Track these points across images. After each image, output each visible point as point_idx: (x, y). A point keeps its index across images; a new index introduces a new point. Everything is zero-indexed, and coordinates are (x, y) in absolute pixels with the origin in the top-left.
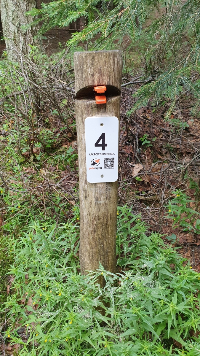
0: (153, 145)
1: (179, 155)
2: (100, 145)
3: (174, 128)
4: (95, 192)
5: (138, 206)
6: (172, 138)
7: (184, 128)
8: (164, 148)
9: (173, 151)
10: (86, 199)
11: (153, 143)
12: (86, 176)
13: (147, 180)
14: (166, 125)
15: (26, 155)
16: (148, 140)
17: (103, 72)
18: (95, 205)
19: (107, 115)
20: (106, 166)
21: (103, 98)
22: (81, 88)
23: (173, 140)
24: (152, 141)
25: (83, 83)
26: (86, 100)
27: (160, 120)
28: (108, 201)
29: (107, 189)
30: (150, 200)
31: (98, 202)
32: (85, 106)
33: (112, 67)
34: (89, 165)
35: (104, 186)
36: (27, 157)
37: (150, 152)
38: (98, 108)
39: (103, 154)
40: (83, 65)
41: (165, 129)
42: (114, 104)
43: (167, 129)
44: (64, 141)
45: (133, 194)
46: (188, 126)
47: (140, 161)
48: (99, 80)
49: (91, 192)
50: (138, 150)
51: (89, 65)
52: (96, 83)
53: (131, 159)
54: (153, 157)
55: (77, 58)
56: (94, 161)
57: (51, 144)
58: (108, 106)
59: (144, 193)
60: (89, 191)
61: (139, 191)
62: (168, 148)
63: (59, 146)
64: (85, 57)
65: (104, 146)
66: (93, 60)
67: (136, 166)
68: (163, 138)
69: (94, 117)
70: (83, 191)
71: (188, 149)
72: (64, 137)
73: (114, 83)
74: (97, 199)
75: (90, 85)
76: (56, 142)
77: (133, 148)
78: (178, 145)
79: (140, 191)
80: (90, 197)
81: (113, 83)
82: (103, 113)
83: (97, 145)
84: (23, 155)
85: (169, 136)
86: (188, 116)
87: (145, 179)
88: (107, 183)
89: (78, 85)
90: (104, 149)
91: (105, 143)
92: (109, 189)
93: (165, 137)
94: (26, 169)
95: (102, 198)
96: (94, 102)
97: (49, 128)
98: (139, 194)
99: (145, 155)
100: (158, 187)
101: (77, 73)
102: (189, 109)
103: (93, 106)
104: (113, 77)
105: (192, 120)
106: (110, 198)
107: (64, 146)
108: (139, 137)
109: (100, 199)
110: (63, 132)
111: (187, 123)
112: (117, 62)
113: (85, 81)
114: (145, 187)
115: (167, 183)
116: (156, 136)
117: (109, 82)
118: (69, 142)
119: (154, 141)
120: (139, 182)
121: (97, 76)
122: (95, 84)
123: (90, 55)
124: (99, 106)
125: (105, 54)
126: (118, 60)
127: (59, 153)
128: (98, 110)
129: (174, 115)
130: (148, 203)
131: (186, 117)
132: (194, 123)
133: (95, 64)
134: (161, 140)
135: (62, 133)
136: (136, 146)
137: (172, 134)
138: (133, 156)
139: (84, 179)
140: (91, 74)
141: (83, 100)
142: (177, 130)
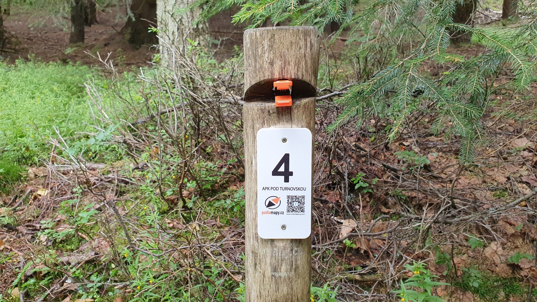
0: (373, 190)
1: (416, 207)
2: (280, 174)
3: (406, 164)
4: (272, 256)
5: (348, 290)
6: (404, 180)
7: (422, 166)
8: (391, 196)
9: (406, 202)
10: (255, 267)
11: (372, 186)
12: (256, 226)
13: (364, 247)
14: (393, 161)
15: (171, 200)
16: (365, 182)
17: (287, 58)
18: (270, 280)
19: (293, 126)
20: (291, 209)
21: (288, 98)
22: (253, 83)
23: (405, 183)
24: (370, 184)
25: (257, 76)
26: (260, 103)
27: (383, 153)
28: (293, 272)
29: (292, 250)
30: (370, 281)
31: (277, 275)
32: (258, 111)
33: (302, 51)
34: (261, 206)
35: (288, 246)
36: (172, 203)
37: (368, 202)
38: (278, 113)
39: (286, 189)
40: (256, 48)
41: (391, 166)
42: (305, 108)
43: (395, 166)
44: (232, 179)
45: (340, 269)
46: (428, 162)
47: (351, 214)
48: (282, 71)
49: (265, 256)
50: (348, 197)
51: (266, 48)
52: (277, 76)
53: (337, 212)
54: (374, 211)
55: (248, 38)
56: (270, 199)
57: (212, 184)
58: (296, 111)
59: (359, 269)
60: (262, 254)
61: (350, 264)
62: (397, 196)
63: (224, 187)
64: (260, 35)
65: (287, 175)
66: (272, 40)
67: (345, 222)
68: (389, 180)
69: (272, 128)
70: (251, 254)
71: (430, 197)
72: (232, 174)
73: (305, 76)
74: (275, 270)
75: (266, 78)
76: (220, 181)
77: (341, 194)
78: (413, 192)
79: (353, 265)
80: (263, 265)
81: (303, 75)
82: (287, 122)
83: (275, 173)
84: (167, 200)
85: (398, 177)
86: (428, 148)
87: (361, 245)
88: (292, 240)
89: (248, 79)
90: (287, 180)
91: (290, 171)
92: (296, 252)
93: (392, 179)
94: (169, 221)
95: (284, 268)
96: (273, 104)
97: (212, 161)
98: (350, 269)
99: (359, 205)
100: (382, 258)
101: (247, 61)
102: (429, 137)
103: (271, 112)
104: (304, 67)
105: (435, 155)
106: (297, 268)
107: (231, 188)
108: (350, 177)
109: (280, 269)
110: (231, 166)
111: (427, 158)
112: (311, 43)
113: (259, 72)
114: (361, 259)
115: (397, 251)
116: (376, 176)
117: (297, 74)
118: (240, 182)
119: (374, 183)
120: (351, 249)
121: (278, 64)
122: (275, 77)
123: (268, 33)
124: (280, 110)
125: (291, 31)
126: (312, 41)
127: (223, 197)
128: (279, 117)
129: (404, 145)
130: (365, 285)
131: (424, 150)
132: (437, 158)
133: (275, 46)
134: (386, 182)
135: (229, 169)
136: (345, 191)
137: (403, 174)
138: (340, 206)
139: (254, 231)
140: (269, 61)
141: (256, 103)
142: (411, 169)
